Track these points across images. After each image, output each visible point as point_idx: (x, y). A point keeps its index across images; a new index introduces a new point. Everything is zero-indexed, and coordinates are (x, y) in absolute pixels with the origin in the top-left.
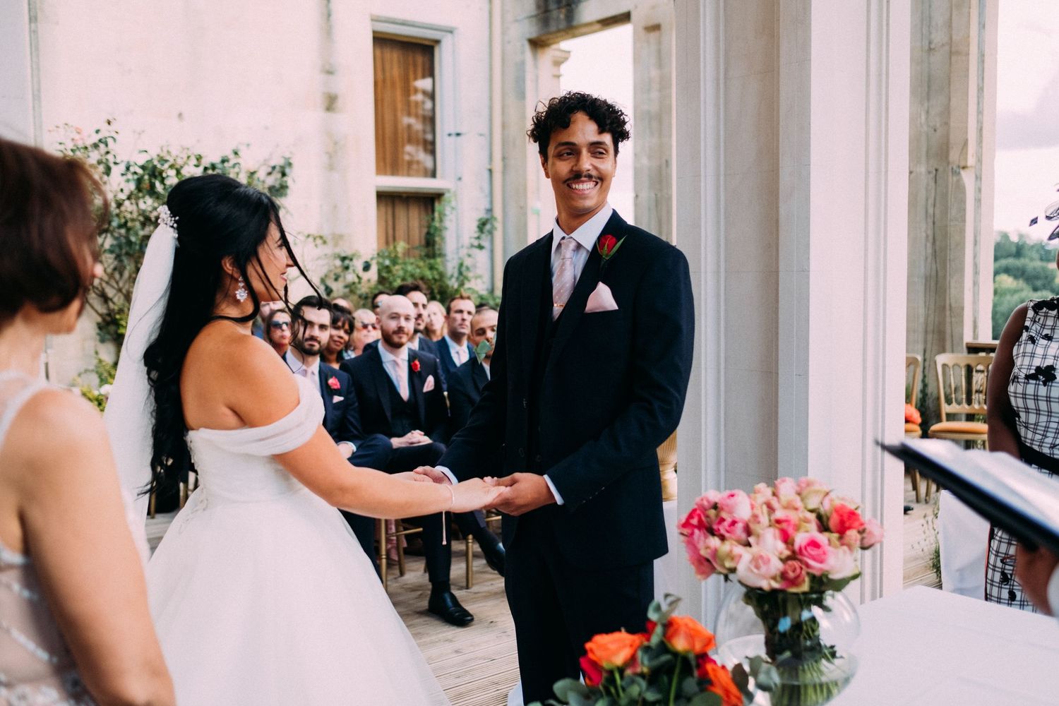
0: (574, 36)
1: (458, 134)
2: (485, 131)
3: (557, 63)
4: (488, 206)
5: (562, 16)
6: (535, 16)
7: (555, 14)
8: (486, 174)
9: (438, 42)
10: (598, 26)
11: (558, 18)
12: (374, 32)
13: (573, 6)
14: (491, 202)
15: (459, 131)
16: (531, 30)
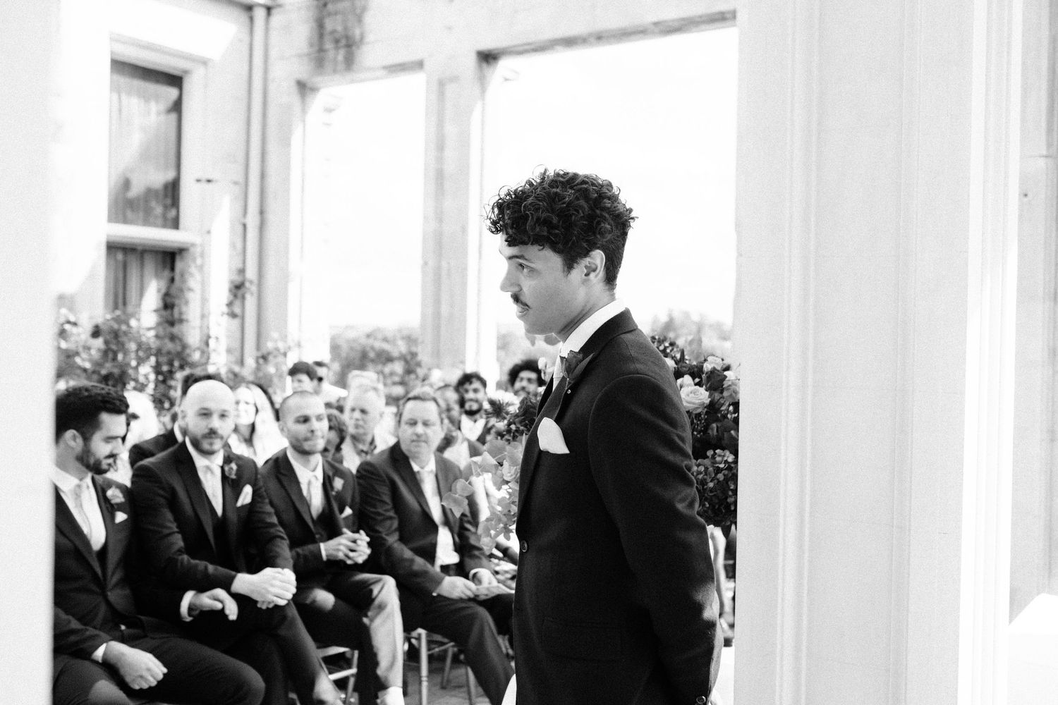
0: (352, 81)
1: (209, 181)
2: (241, 180)
3: (329, 110)
4: (240, 266)
5: (340, 57)
6: (308, 55)
7: (331, 54)
8: (240, 228)
9: (186, 72)
10: (383, 72)
11: (335, 59)
12: (112, 53)
13: (354, 48)
14: (244, 262)
15: (210, 177)
16: (301, 69)
